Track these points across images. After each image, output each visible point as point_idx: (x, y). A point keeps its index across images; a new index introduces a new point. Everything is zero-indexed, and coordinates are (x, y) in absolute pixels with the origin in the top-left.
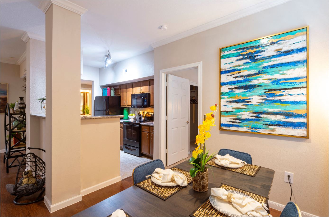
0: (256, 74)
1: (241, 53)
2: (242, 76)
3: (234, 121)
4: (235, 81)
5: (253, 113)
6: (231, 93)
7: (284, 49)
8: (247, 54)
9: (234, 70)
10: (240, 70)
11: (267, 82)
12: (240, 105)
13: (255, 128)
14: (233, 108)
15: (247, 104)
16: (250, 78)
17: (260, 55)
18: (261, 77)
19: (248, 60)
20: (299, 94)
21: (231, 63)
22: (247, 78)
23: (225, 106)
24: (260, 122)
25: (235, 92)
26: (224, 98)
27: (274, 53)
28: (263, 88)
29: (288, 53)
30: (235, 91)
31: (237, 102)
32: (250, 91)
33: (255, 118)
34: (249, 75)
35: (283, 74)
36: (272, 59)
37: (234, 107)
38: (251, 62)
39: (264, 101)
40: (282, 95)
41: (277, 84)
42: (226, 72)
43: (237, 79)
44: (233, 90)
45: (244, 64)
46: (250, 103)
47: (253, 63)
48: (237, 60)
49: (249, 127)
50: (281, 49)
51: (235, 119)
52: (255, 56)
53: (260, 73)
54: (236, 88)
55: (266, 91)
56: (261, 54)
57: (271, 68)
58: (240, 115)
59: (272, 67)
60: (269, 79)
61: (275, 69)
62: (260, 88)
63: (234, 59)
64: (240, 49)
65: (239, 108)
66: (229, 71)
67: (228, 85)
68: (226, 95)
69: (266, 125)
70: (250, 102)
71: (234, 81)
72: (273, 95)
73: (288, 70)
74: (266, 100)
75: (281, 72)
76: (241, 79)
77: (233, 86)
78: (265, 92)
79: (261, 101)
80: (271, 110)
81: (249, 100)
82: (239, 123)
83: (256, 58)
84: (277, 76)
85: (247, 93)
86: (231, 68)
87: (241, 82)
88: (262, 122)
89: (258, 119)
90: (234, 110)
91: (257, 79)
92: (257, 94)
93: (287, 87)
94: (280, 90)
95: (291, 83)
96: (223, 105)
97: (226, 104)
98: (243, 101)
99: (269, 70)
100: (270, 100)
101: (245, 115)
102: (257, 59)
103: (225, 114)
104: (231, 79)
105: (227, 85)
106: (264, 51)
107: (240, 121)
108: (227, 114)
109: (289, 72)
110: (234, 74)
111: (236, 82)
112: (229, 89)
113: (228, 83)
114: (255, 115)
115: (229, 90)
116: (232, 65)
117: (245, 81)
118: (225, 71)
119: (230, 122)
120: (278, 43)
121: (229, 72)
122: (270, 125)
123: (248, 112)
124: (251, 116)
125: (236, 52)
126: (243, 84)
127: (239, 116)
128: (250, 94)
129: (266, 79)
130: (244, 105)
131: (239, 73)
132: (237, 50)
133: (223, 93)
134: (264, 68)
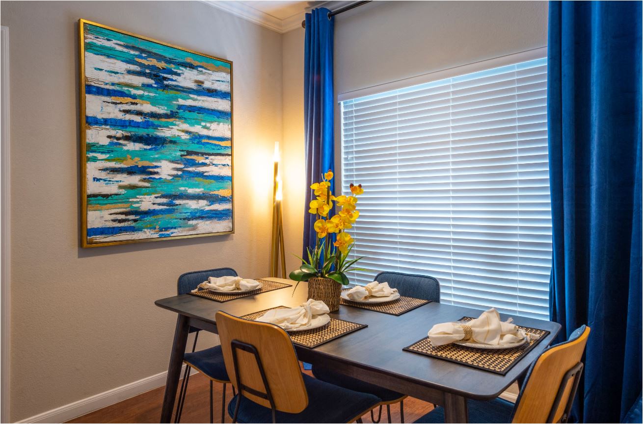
0: (167, 116)
1: (137, 60)
2: (139, 113)
3: (123, 217)
4: (125, 121)
5: (163, 196)
6: (115, 148)
7: (207, 85)
8: (148, 67)
9: (122, 94)
10: (134, 97)
11: (185, 136)
12: (135, 180)
13: (167, 229)
14: (120, 187)
15: (151, 178)
16: (156, 121)
17: (172, 80)
18: (175, 125)
19: (151, 81)
20: (224, 165)
21: (116, 73)
22: (151, 120)
23: (98, 180)
24: (174, 215)
25: (125, 148)
26: (95, 159)
27: (193, 86)
28: (179, 148)
29: (212, 93)
30: (125, 145)
31: (131, 171)
32: (155, 149)
33: (165, 207)
34: (153, 115)
35: (205, 127)
36: (192, 96)
37: (121, 184)
38: (157, 88)
39: (180, 173)
40: (204, 164)
41: (198, 143)
42: (100, 91)
43: (128, 117)
44: (121, 142)
45: (144, 85)
46: (156, 176)
47: (160, 91)
48: (130, 72)
49: (155, 228)
50: (203, 83)
51: (126, 214)
52: (165, 79)
53: (172, 115)
54: (127, 138)
55: (182, 153)
56: (174, 77)
57: (190, 111)
58: (137, 202)
59: (192, 109)
60: (187, 132)
61: (195, 115)
62: (172, 146)
63: (121, 66)
64: (134, 48)
65: (132, 187)
66: (108, 90)
67: (108, 127)
68: (102, 153)
69: (184, 219)
70: (157, 173)
71: (121, 120)
72: (194, 163)
73: (212, 122)
74: (184, 171)
75: (203, 124)
76: (138, 119)
77: (119, 133)
78: (182, 156)
79: (175, 172)
80: (191, 191)
81: (156, 170)
82: (135, 221)
83: (166, 82)
84: (197, 129)
85: (149, 152)
86: (113, 84)
87: (137, 125)
88: (178, 215)
89: (171, 208)
90: (123, 191)
91: (167, 127)
92: (169, 157)
93: (211, 152)
94: (203, 154)
95: (216, 145)
96: (94, 179)
97: (103, 175)
98: (143, 170)
99: (187, 114)
100: (189, 172)
101: (147, 203)
102: (167, 86)
103: (101, 202)
104: (114, 112)
105: (104, 126)
106: (179, 75)
107: (138, 217)
108: (106, 202)
109: (213, 126)
110: (121, 103)
111: (128, 124)
112: (109, 137)
113: (106, 122)
114: (164, 200)
115: (109, 140)
116: (115, 79)
117: (147, 125)
118: (98, 88)
119: (114, 221)
120: (200, 69)
121: (109, 93)
122: (189, 219)
123: (153, 196)
124: (159, 204)
125: (125, 50)
126: (142, 132)
127: (135, 205)
128: (157, 156)
129: (183, 131)
130: (144, 180)
131: (133, 104)
132: (126, 47)
133: (93, 145)
134: (180, 107)
